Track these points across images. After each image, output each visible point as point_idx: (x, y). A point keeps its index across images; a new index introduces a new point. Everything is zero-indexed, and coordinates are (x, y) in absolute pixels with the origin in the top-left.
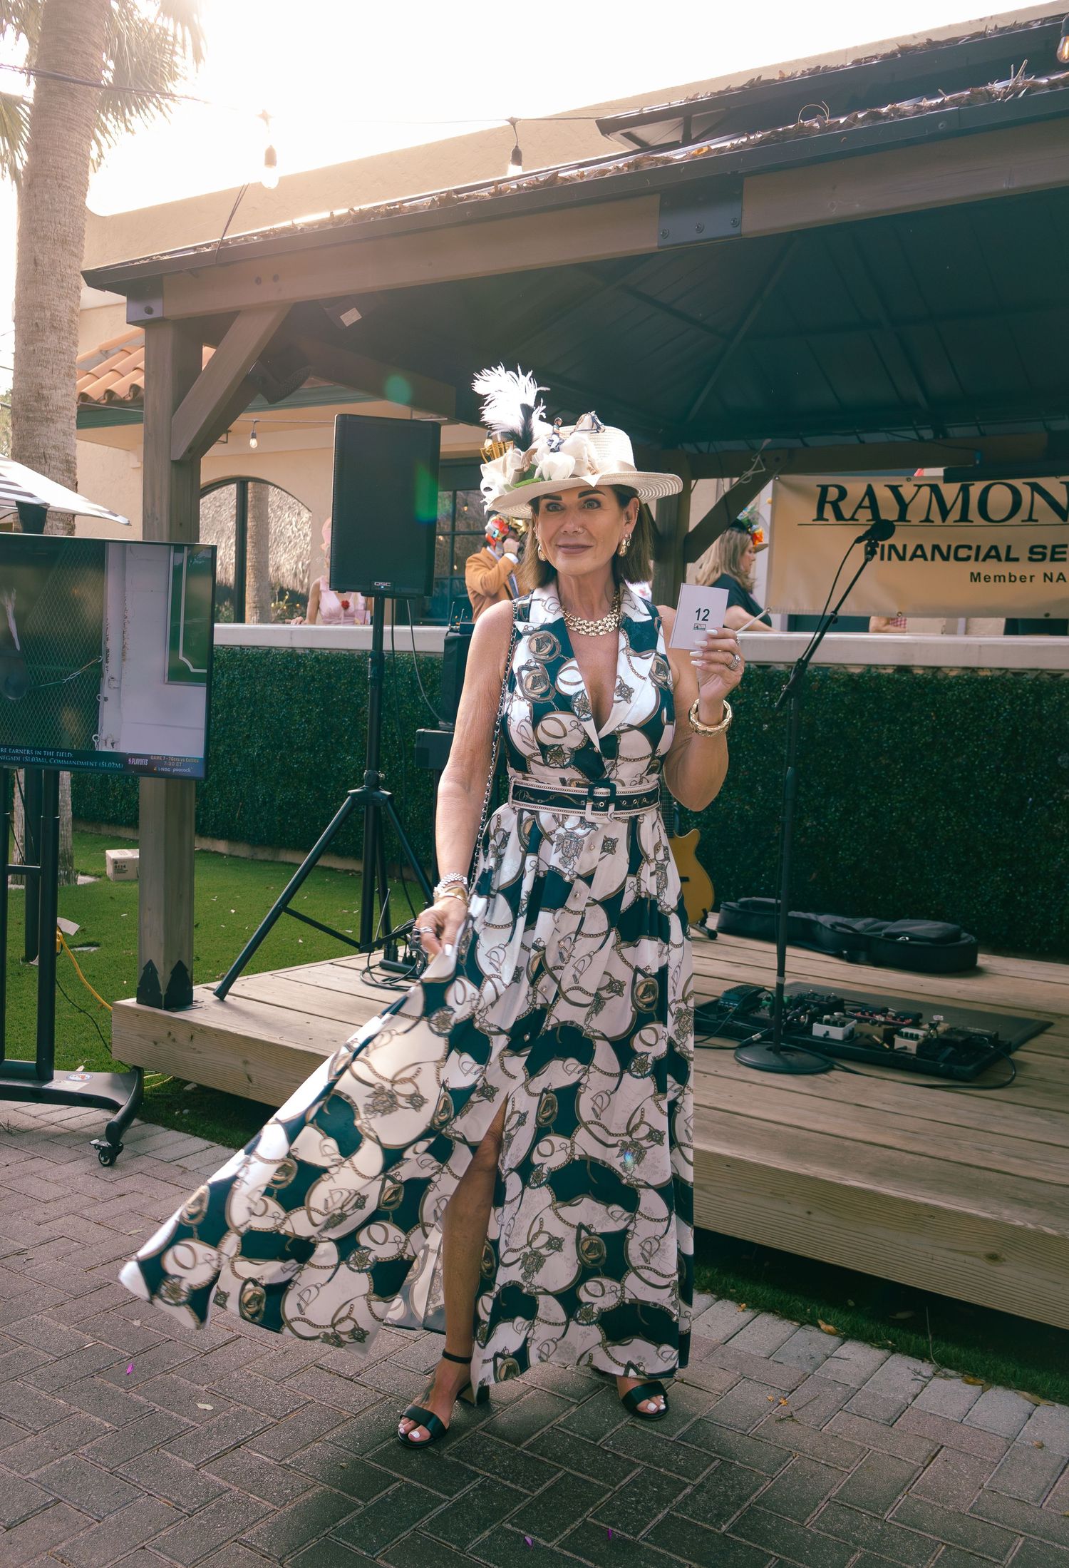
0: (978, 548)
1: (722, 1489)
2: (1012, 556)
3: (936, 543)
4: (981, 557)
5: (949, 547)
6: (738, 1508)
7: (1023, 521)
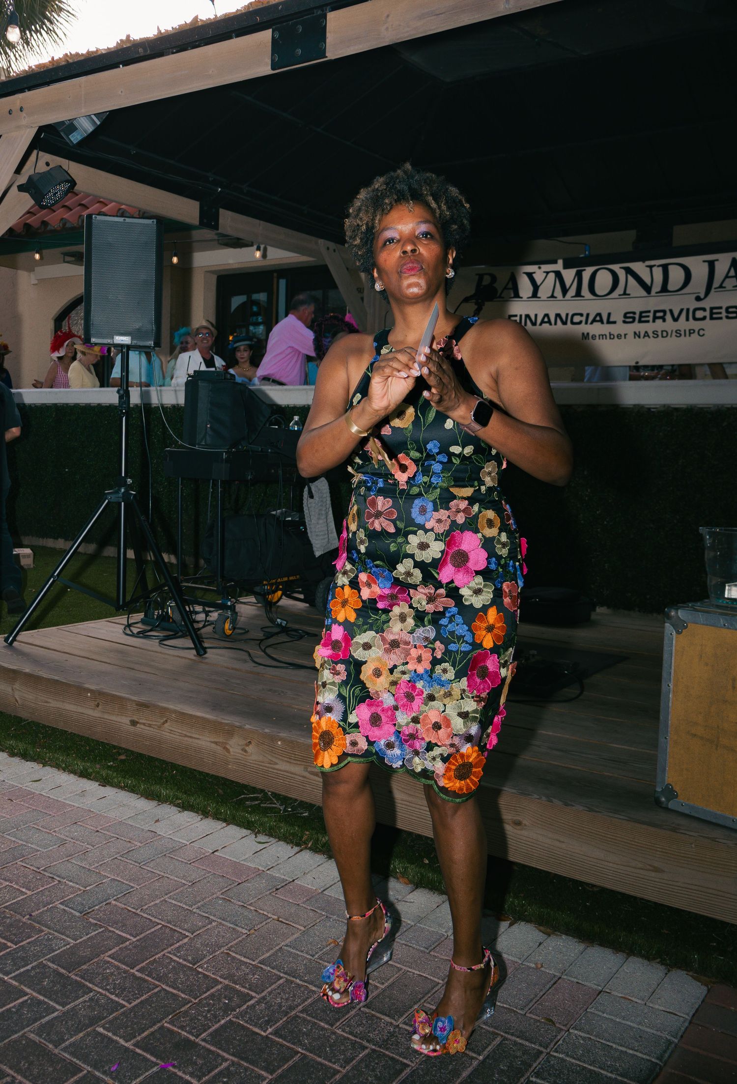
0: (588, 315)
1: (279, 1000)
2: (612, 320)
3: (558, 312)
4: (590, 321)
5: (567, 315)
6: (286, 1015)
7: (620, 295)
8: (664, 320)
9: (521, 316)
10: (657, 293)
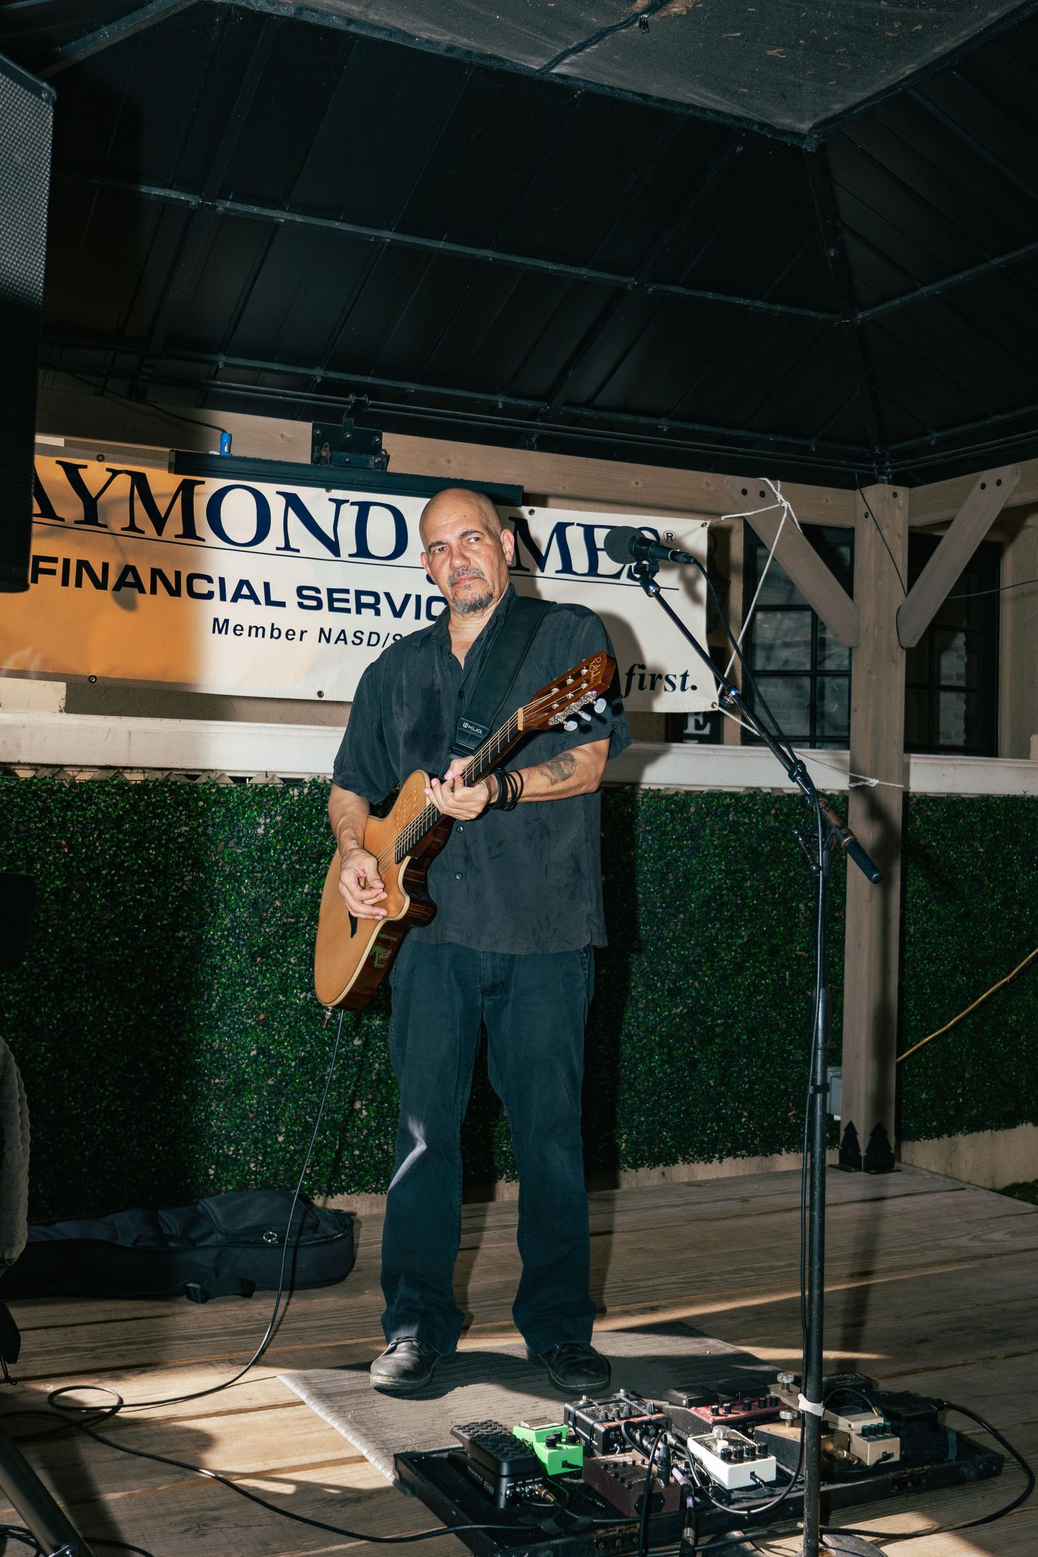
0: (223, 581)
2: (274, 597)
3: (157, 566)
4: (231, 594)
5: (178, 574)
7: (278, 549)
8: (378, 613)
9: (67, 562)
10: (350, 555)
